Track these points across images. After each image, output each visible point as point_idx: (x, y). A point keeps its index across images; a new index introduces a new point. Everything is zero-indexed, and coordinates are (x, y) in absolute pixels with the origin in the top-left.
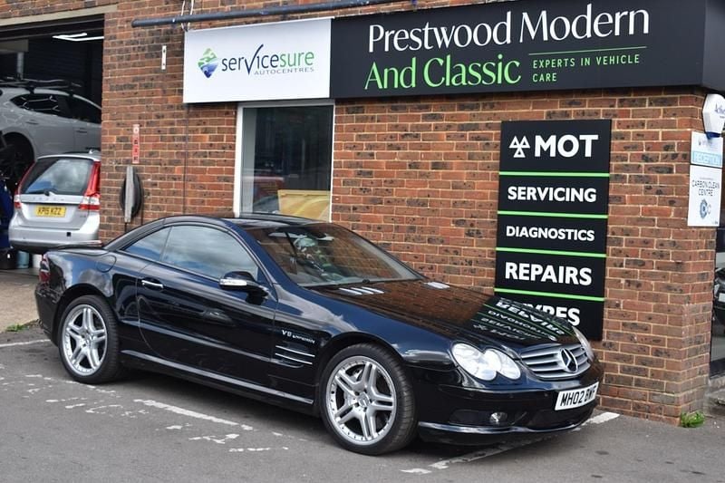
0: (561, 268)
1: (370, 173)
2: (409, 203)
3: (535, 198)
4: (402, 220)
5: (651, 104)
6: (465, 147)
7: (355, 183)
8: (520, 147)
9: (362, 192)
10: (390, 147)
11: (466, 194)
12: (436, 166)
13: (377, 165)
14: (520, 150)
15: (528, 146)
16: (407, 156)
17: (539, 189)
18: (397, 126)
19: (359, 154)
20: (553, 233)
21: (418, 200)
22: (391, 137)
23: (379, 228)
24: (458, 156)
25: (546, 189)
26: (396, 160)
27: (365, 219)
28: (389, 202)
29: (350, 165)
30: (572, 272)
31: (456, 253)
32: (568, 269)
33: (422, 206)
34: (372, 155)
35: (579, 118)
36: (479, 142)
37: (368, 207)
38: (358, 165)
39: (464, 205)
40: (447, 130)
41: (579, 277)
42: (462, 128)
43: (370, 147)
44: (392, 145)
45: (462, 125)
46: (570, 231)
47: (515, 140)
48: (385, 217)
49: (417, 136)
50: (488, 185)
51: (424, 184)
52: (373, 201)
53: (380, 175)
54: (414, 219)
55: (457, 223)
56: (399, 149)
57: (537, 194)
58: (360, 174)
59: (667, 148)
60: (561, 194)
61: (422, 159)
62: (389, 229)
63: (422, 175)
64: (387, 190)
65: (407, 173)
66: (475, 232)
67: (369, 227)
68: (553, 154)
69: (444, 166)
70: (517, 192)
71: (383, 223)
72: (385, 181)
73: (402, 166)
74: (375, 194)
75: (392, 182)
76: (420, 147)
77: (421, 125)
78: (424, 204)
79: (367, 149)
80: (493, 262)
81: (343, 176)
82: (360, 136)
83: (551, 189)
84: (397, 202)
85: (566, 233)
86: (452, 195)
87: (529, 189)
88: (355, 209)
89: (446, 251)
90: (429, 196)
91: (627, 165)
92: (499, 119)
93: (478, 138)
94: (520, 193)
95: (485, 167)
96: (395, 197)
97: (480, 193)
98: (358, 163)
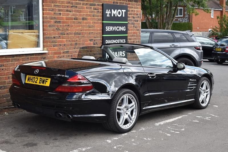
0: (119, 52)
1: (60, 22)
2: (75, 34)
3: (112, 30)
4: (73, 41)
5: (134, 2)
6: (92, 12)
7: (54, 26)
8: (108, 13)
9: (57, 30)
10: (67, 11)
11: (93, 29)
12: (83, 19)
13: (62, 18)
14: (108, 14)
15: (110, 13)
16: (74, 15)
17: (113, 27)
18: (69, 2)
19: (55, 13)
20: (116, 41)
21: (78, 32)
22: (67, 7)
23: (64, 45)
24: (90, 15)
25: (115, 27)
26: (69, 16)
27: (59, 42)
28: (67, 34)
29: (51, 18)
30: (121, 53)
31: (91, 51)
32: (120, 52)
33: (79, 35)
34: (60, 14)
35: (120, 4)
36: (96, 10)
37: (59, 37)
38: (55, 18)
39: (92, 34)
40: (86, 5)
41: (122, 54)
42: (91, 5)
43: (59, 10)
44: (68, 10)
45: (91, 4)
46: (120, 40)
47: (107, 10)
48: (66, 40)
49: (76, 7)
50: (99, 26)
51: (79, 26)
52: (62, 34)
53: (64, 22)
54: (77, 40)
55: (90, 40)
56: (70, 12)
57: (113, 29)
58: (56, 22)
59: (137, 15)
60: (118, 29)
61: (78, 16)
62: (68, 45)
63: (79, 23)
64: (67, 29)
65: (74, 22)
66: (96, 43)
67: (60, 45)
68: (116, 16)
69: (85, 19)
70: (108, 28)
71: (66, 43)
72: (66, 25)
73: (71, 19)
74: (62, 31)
75: (68, 25)
76: (78, 11)
77: (78, 2)
78: (80, 34)
79: (58, 11)
80: (101, 53)
81: (48, 23)
82: (55, 5)
83: (116, 27)
84: (71, 34)
85: (119, 41)
86: (89, 30)
87: (111, 27)
88: (54, 38)
89: (88, 51)
90: (81, 31)
91: (130, 19)
92: (101, 3)
93: (95, 9)
94: (109, 29)
95: (98, 19)
96: (69, 32)
97: (97, 29)
98: (55, 17)
